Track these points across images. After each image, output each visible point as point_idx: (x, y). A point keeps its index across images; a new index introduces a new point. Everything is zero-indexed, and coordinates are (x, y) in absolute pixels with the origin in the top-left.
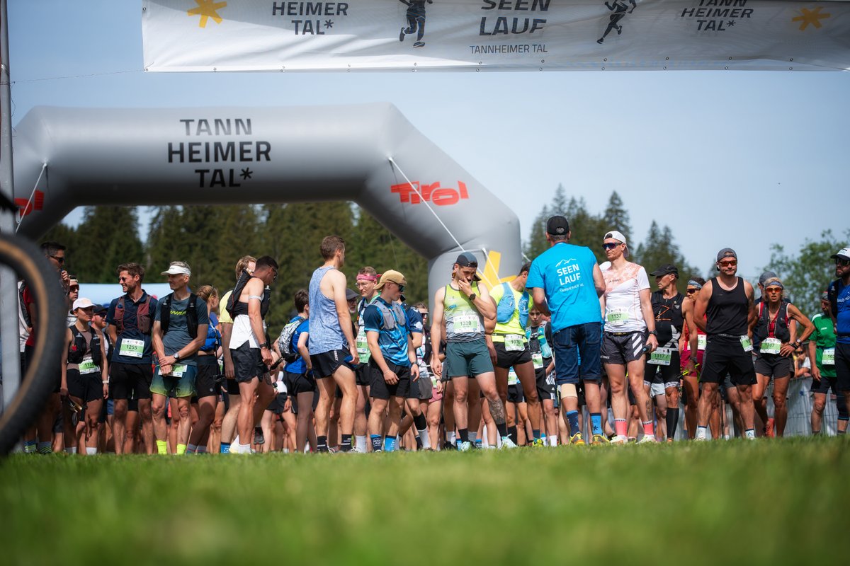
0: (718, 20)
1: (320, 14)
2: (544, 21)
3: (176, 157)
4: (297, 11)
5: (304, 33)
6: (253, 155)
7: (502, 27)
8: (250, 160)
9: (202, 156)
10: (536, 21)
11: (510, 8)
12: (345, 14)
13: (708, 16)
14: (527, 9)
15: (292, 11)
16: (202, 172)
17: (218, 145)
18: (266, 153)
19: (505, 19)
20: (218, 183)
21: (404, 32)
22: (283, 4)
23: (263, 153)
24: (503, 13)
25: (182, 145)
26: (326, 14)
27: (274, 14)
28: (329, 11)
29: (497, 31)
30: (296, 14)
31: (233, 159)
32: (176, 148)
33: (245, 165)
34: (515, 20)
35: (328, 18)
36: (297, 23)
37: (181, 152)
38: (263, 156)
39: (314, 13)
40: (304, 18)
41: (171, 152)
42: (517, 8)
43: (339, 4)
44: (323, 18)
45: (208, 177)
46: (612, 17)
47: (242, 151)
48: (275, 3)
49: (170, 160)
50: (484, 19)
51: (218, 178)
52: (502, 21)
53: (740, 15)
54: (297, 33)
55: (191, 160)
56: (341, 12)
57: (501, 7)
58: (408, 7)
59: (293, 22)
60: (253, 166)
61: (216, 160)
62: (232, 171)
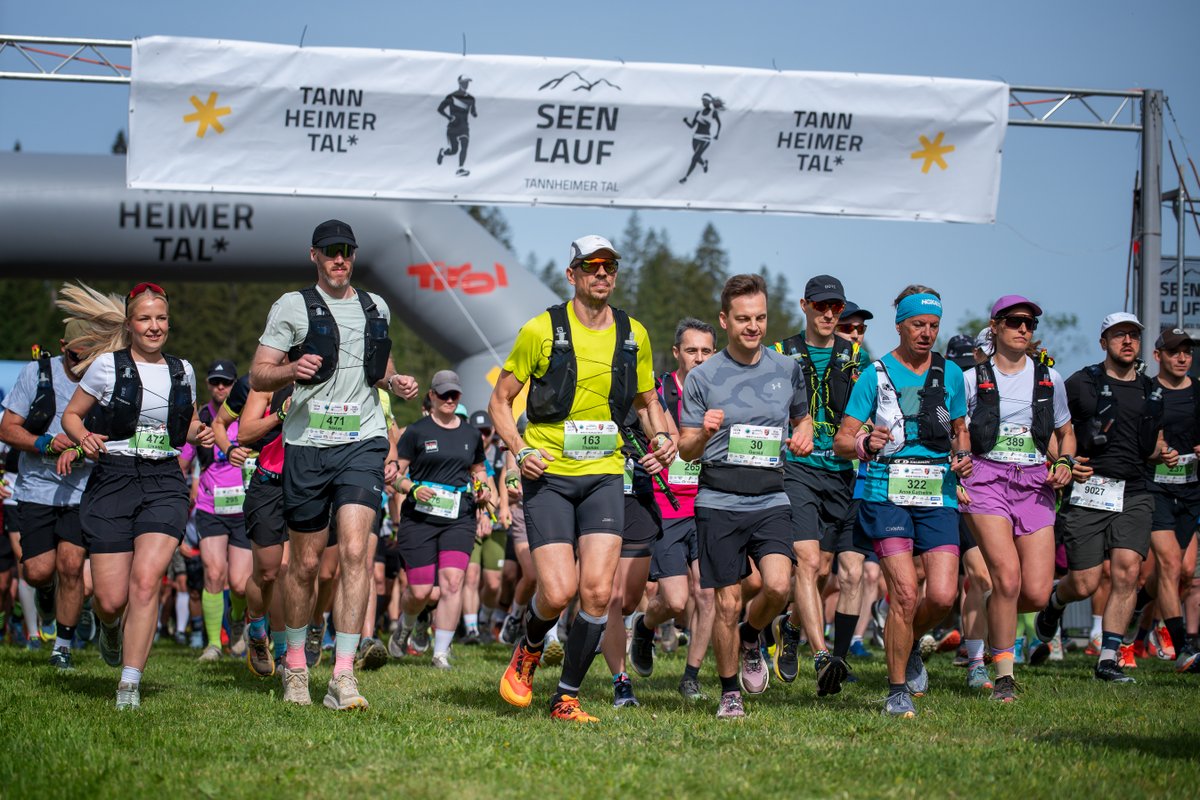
0: (822, 153)
1: (342, 126)
2: (611, 143)
3: (130, 221)
4: (315, 122)
5: (322, 149)
6: (230, 220)
7: (561, 151)
8: (226, 227)
9: (164, 220)
10: (602, 144)
11: (570, 127)
12: (372, 128)
13: (809, 147)
14: (589, 128)
15: (309, 122)
16: (163, 241)
17: (184, 208)
18: (247, 219)
19: (564, 142)
20: (183, 255)
21: (443, 154)
22: (298, 112)
23: (243, 218)
24: (563, 134)
25: (138, 207)
26: (350, 127)
27: (287, 124)
28: (354, 124)
29: (555, 156)
30: (312, 126)
31: (204, 225)
32: (130, 208)
33: (219, 234)
34: (577, 143)
35: (352, 133)
36: (314, 137)
37: (137, 215)
38: (242, 224)
39: (335, 125)
40: (323, 131)
41: (124, 214)
42: (580, 126)
43: (366, 115)
44: (346, 133)
45: (171, 248)
46: (696, 142)
47: (216, 216)
48: (288, 112)
49: (122, 223)
50: (539, 142)
51: (183, 249)
52: (561, 145)
53: (847, 146)
54: (313, 149)
55: (150, 225)
56: (368, 126)
57: (560, 126)
58: (446, 122)
59: (310, 135)
60: (229, 235)
61: (182, 225)
62: (201, 242)
